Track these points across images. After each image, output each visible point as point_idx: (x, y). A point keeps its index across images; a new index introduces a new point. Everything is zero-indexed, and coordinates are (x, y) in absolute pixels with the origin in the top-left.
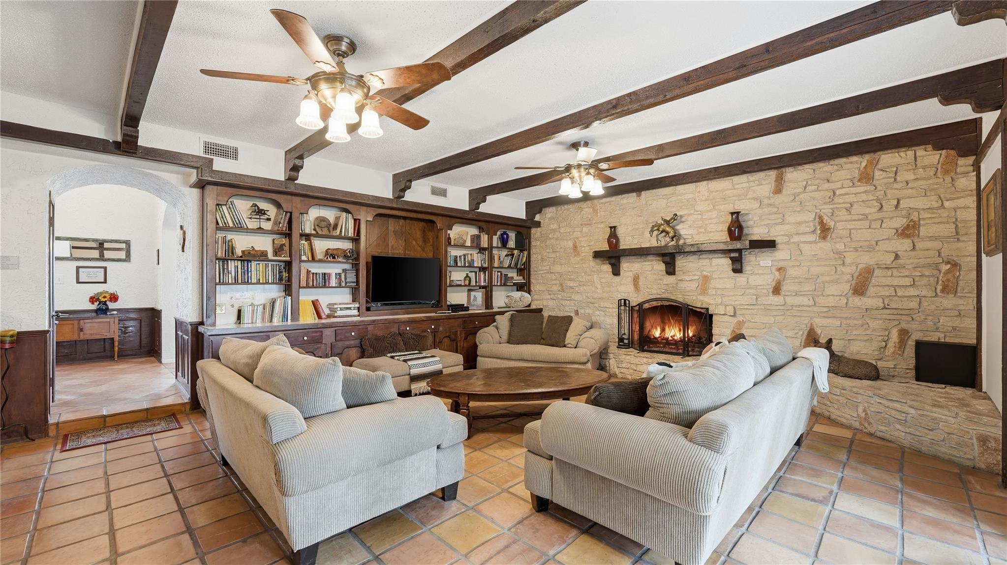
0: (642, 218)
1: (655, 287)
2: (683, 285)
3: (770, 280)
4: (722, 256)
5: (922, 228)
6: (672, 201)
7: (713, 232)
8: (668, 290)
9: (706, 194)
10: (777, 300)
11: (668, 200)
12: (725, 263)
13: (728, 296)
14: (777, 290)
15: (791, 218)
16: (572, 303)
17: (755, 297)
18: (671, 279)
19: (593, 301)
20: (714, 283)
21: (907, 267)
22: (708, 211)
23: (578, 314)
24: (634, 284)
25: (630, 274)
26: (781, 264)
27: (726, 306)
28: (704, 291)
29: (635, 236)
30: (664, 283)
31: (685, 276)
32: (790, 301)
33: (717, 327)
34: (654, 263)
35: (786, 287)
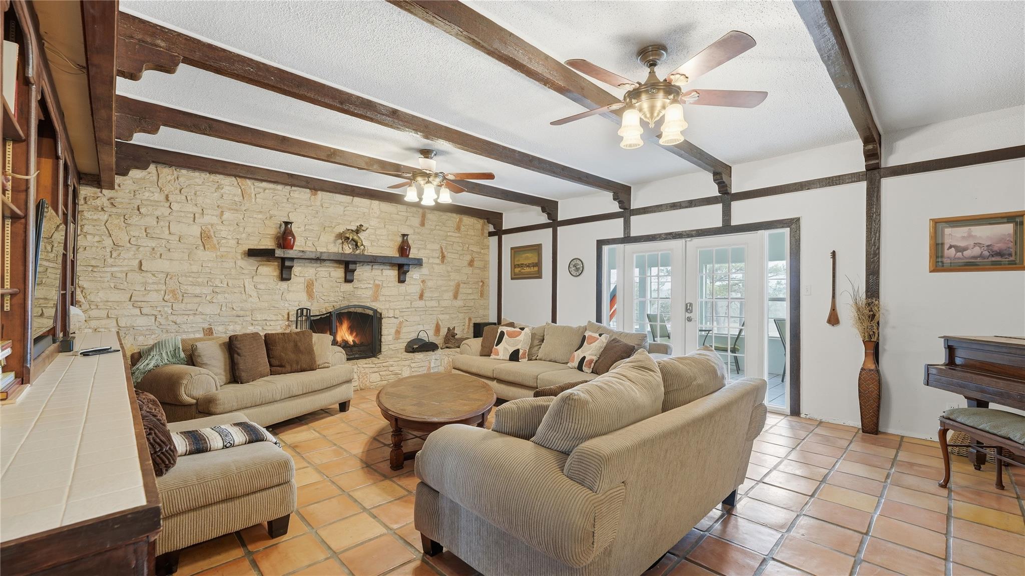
0: (318, 219)
1: (332, 294)
2: (359, 292)
3: (419, 289)
4: (390, 268)
5: (475, 262)
6: (349, 211)
7: (383, 247)
8: (345, 297)
9: (378, 213)
10: (421, 303)
11: (345, 207)
12: (393, 273)
13: (393, 302)
14: (421, 297)
15: (429, 246)
16: (198, 319)
17: (409, 302)
18: (348, 287)
19: (242, 313)
20: (384, 291)
21: (470, 283)
22: (380, 228)
23: (212, 333)
24: (307, 292)
25: (302, 280)
26: (425, 278)
27: (394, 310)
28: (375, 298)
29: (309, 237)
30: (342, 290)
31: (361, 283)
32: (429, 304)
33: (386, 329)
34: (331, 269)
35: (427, 295)
